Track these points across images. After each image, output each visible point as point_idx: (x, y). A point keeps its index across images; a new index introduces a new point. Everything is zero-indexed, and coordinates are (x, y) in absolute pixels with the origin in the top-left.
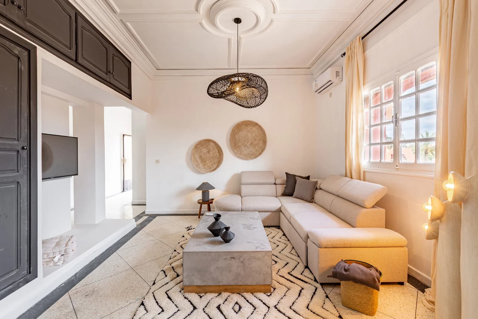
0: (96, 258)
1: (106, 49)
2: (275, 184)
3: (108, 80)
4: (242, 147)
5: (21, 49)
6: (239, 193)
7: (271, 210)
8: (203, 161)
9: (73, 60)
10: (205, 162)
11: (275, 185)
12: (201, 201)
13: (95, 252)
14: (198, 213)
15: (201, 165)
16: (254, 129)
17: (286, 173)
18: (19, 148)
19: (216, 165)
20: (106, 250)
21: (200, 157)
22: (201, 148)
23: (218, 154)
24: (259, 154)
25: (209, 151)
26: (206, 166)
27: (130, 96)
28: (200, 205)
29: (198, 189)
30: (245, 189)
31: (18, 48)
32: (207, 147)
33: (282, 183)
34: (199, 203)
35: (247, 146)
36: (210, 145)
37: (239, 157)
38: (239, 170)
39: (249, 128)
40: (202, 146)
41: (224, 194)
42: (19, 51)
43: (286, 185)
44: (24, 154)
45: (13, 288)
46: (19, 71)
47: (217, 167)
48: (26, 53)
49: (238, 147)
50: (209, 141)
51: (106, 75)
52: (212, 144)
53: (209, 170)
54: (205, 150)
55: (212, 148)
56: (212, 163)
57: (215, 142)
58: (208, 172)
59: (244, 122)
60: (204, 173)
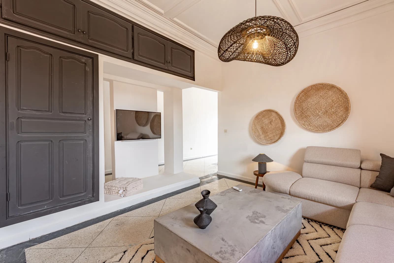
0: (152, 199)
1: (164, 45)
2: (361, 168)
3: (166, 68)
4: (312, 117)
5: (87, 58)
6: (300, 172)
7: (334, 204)
8: (265, 131)
9: (130, 59)
10: (267, 133)
11: (360, 170)
12: (257, 173)
13: (152, 194)
14: (255, 182)
15: (262, 136)
16: (330, 93)
17: (381, 154)
18: (86, 119)
19: (278, 136)
20: (163, 196)
21: (262, 128)
22: (263, 119)
23: (280, 125)
24: (338, 124)
25: (270, 122)
26: (267, 137)
27: (193, 78)
28: (256, 176)
29: (255, 160)
30: (307, 168)
31: (84, 58)
32: (269, 117)
33: (375, 169)
34: (255, 174)
35: (319, 115)
36: (272, 116)
37: (306, 129)
38: (304, 145)
39: (322, 93)
40: (263, 116)
41: (287, 170)
42: (85, 60)
43: (378, 173)
44: (90, 123)
45: (81, 203)
46: (86, 72)
47: (279, 138)
48: (90, 60)
49: (306, 117)
50: (270, 111)
51: (165, 64)
52: (274, 114)
53: (269, 142)
54: (266, 121)
55: (274, 119)
56: (275, 134)
57: (276, 113)
58: (270, 144)
59: (314, 86)
60: (265, 145)
